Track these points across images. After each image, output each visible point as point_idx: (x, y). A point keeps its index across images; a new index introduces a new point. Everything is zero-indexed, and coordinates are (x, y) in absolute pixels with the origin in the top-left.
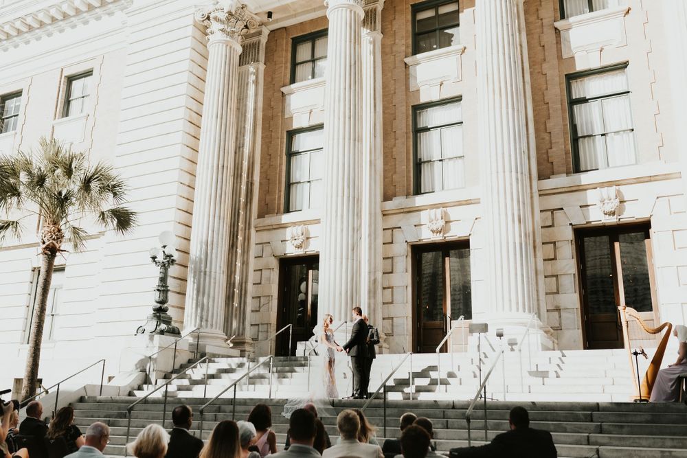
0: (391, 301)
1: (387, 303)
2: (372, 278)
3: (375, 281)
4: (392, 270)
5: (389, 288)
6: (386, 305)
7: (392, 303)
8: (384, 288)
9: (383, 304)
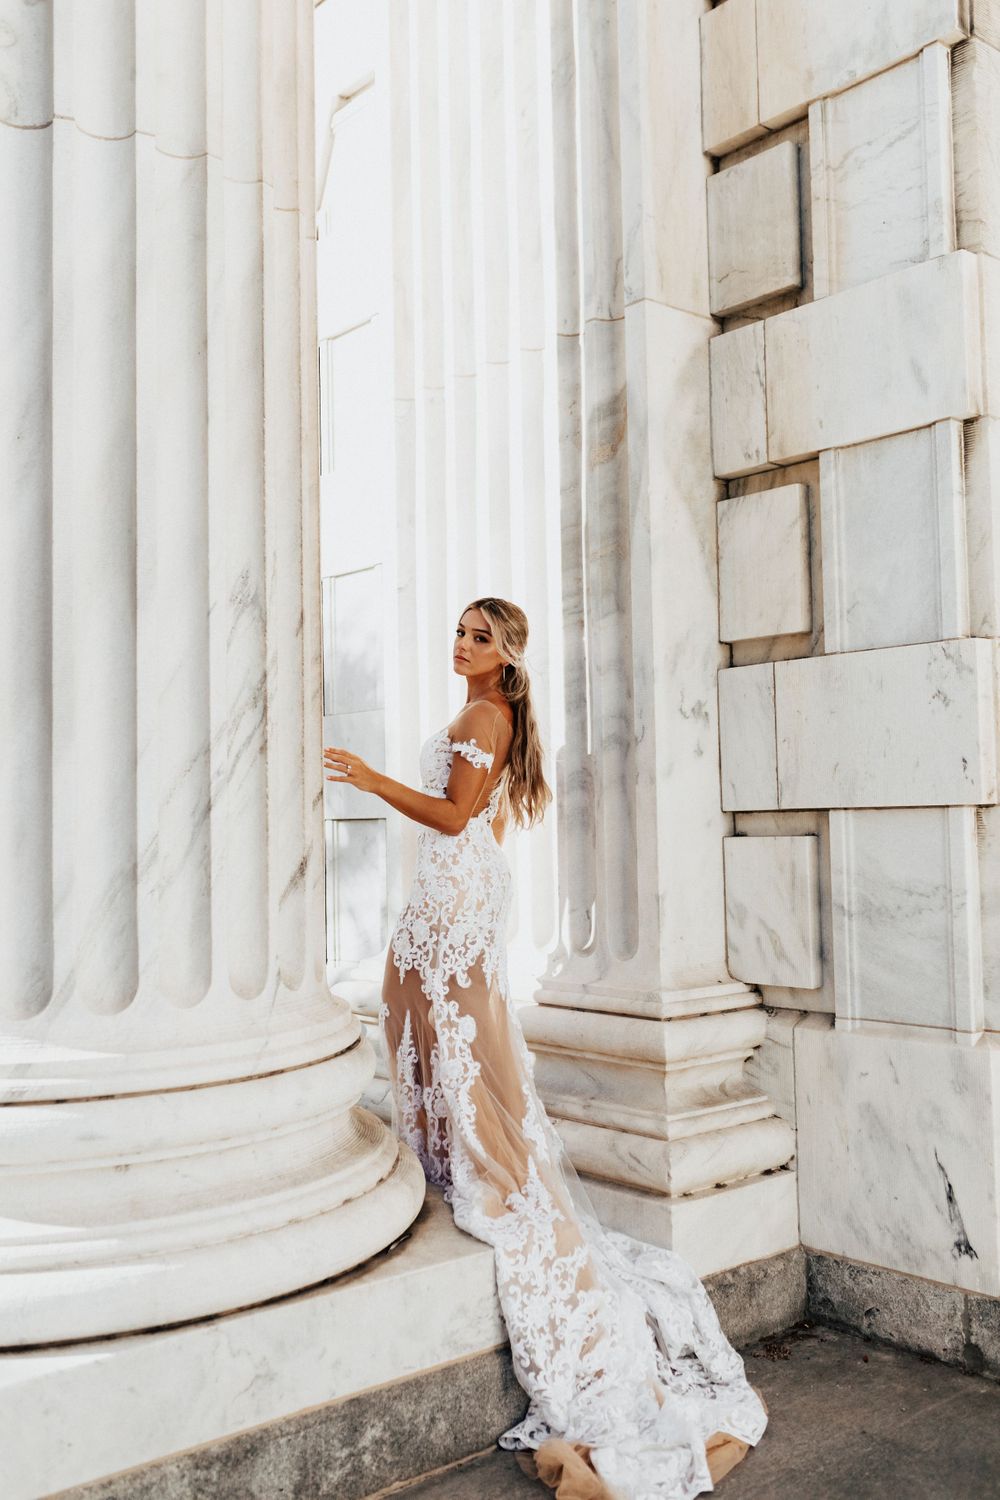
0: (798, 623)
1: (771, 649)
2: (592, 396)
3: (615, 409)
4: (804, 265)
5: (777, 473)
6: (758, 673)
7: (809, 643)
8: (730, 487)
9: (733, 654)
